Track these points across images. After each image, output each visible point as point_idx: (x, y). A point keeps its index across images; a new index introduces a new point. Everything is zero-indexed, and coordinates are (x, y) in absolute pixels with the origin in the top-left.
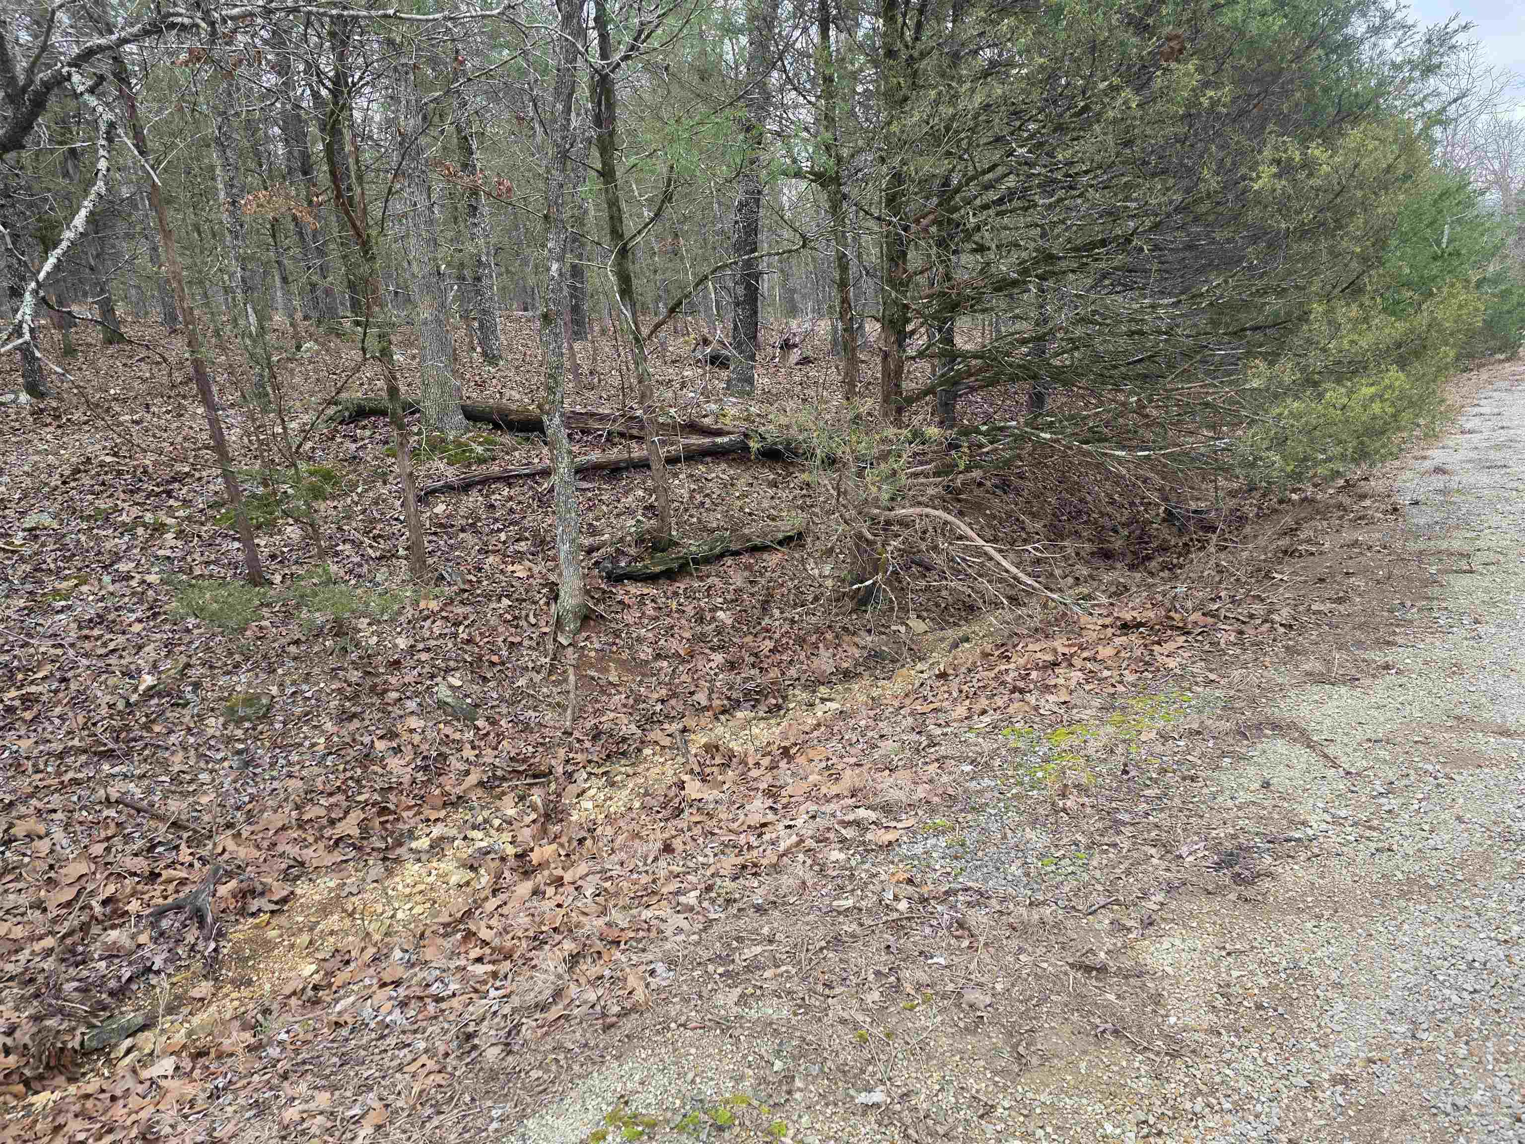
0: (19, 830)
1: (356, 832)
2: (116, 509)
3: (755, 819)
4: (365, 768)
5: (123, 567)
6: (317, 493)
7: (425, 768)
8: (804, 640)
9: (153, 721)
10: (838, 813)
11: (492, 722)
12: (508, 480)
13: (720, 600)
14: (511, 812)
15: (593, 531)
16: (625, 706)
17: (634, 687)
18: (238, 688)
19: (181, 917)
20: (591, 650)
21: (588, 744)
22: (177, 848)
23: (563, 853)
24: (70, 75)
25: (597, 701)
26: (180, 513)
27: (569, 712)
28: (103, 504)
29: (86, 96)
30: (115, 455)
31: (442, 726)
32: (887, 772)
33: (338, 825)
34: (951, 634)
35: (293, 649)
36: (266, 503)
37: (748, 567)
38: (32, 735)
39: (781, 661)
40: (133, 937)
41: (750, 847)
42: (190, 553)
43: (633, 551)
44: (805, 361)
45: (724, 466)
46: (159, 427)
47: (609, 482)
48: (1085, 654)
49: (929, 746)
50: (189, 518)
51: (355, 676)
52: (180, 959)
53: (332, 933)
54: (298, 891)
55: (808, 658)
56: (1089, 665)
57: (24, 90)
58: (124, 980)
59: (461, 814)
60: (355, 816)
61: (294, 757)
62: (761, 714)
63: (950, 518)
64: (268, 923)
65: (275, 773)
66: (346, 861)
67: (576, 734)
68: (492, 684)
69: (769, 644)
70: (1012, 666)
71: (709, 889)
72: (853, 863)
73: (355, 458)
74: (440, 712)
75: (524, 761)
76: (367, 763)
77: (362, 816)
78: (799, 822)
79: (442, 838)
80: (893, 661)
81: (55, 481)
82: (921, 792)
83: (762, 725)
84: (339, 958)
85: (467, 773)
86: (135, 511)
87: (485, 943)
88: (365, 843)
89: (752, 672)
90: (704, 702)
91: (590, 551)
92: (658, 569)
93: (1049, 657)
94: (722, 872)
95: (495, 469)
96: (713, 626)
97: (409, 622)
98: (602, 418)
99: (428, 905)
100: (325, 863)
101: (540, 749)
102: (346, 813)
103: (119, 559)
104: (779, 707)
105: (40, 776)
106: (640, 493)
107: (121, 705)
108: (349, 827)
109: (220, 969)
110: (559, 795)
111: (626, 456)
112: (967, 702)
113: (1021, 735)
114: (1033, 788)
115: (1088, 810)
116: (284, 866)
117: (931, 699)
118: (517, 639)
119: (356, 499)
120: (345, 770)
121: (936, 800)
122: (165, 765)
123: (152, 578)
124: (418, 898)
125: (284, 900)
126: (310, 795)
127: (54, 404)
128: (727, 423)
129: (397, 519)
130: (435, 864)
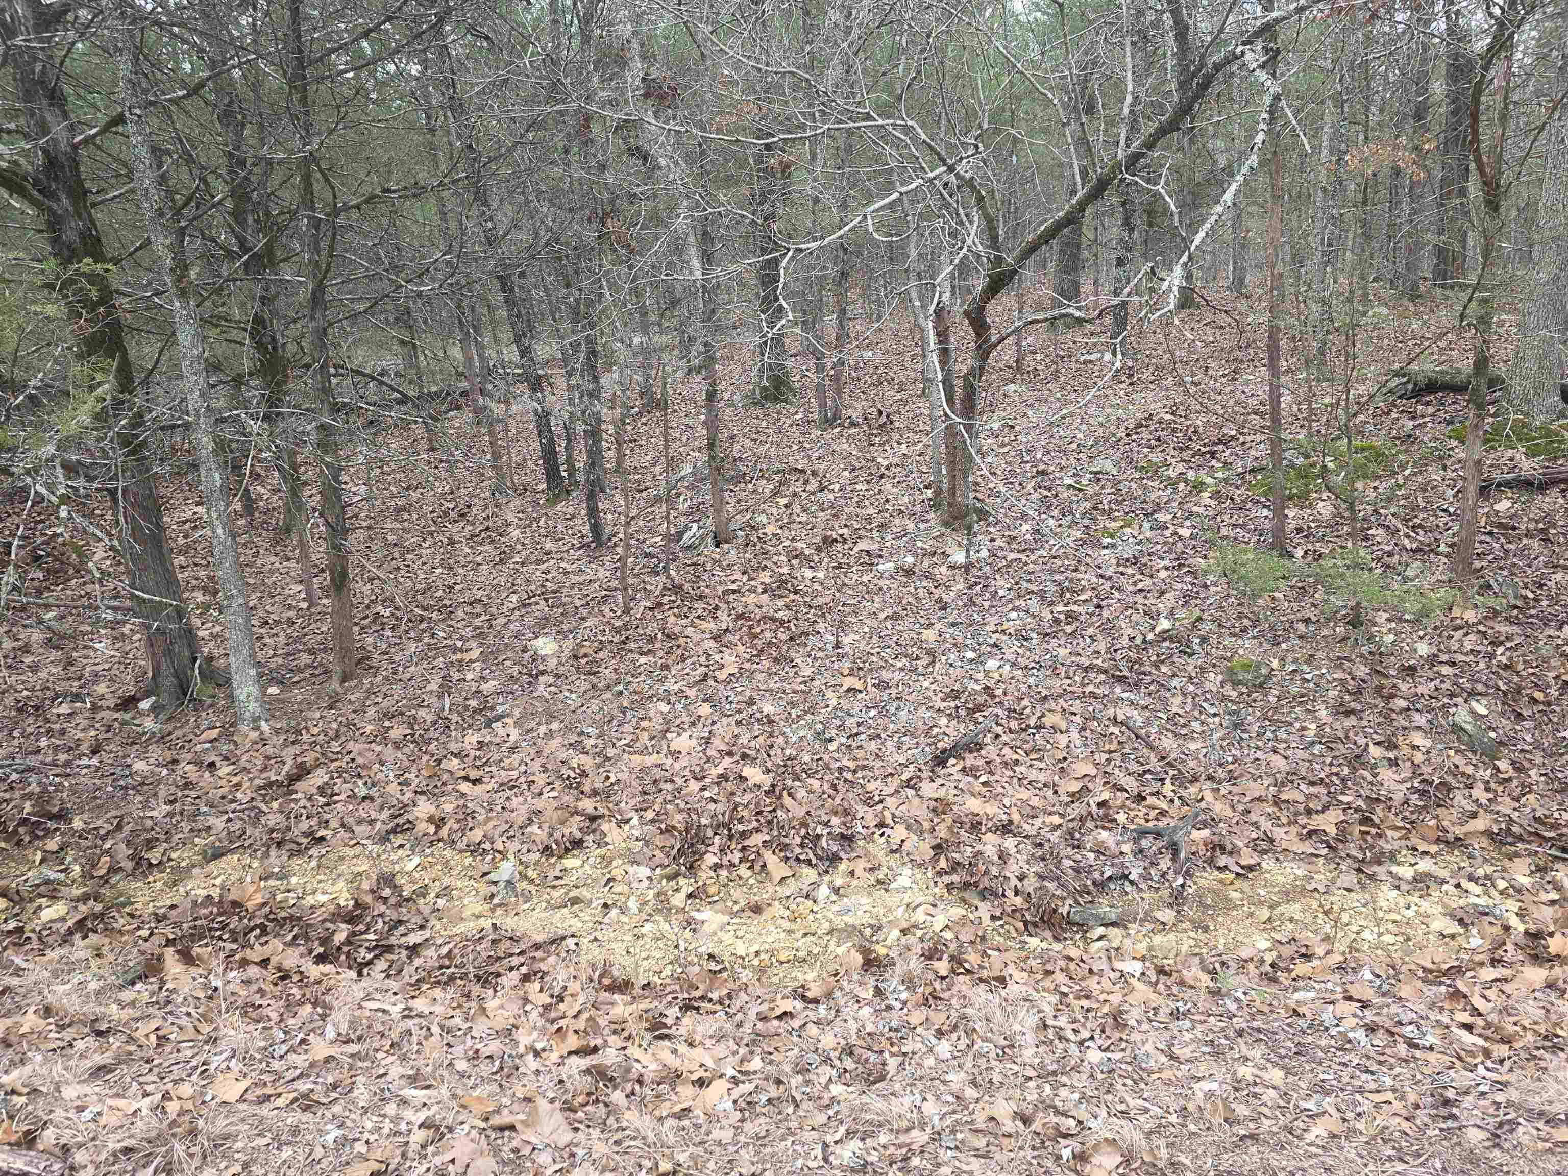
0: (1048, 721)
1: (1332, 831)
2: (1165, 464)
4: (1354, 770)
5: (1163, 517)
6: (1361, 472)
7: (1423, 793)
9: (1162, 662)
11: (1519, 768)
14: (1524, 880)
18: (1241, 652)
19: (1160, 844)
22: (1162, 780)
24: (1242, 54)
26: (1219, 475)
28: (1155, 457)
29: (1258, 72)
30: (1173, 414)
31: (1452, 753)
33: (1315, 816)
35: (1301, 627)
36: (1303, 473)
38: (1069, 646)
40: (1118, 843)
42: (1220, 513)
46: (1214, 390)
50: (1226, 480)
51: (1362, 671)
52: (1152, 880)
53: (1291, 920)
54: (1264, 865)
57: (1195, 74)
58: (1105, 876)
59: (1455, 858)
60: (1335, 815)
61: (1282, 735)
64: (1232, 883)
65: (1260, 744)
66: (1317, 856)
68: (1527, 724)
73: (1409, 436)
74: (1453, 737)
75: (1554, 827)
76: (1357, 765)
77: (1342, 818)
79: (1429, 875)
81: (1121, 433)
84: (1295, 947)
85: (1474, 815)
86: (1181, 468)
87: (1476, 1012)
88: (1341, 846)
97: (1436, 628)
99: (1401, 938)
100: (1295, 849)
102: (1326, 808)
103: (1160, 509)
105: (1068, 681)
107: (1138, 641)
108: (1328, 822)
109: (1184, 904)
116: (1254, 835)
119: (1401, 482)
120: (1332, 764)
122: (1165, 703)
123: (1185, 532)
124: (1391, 927)
125: (1250, 868)
126: (1291, 778)
129: (1444, 511)
130: (1416, 899)
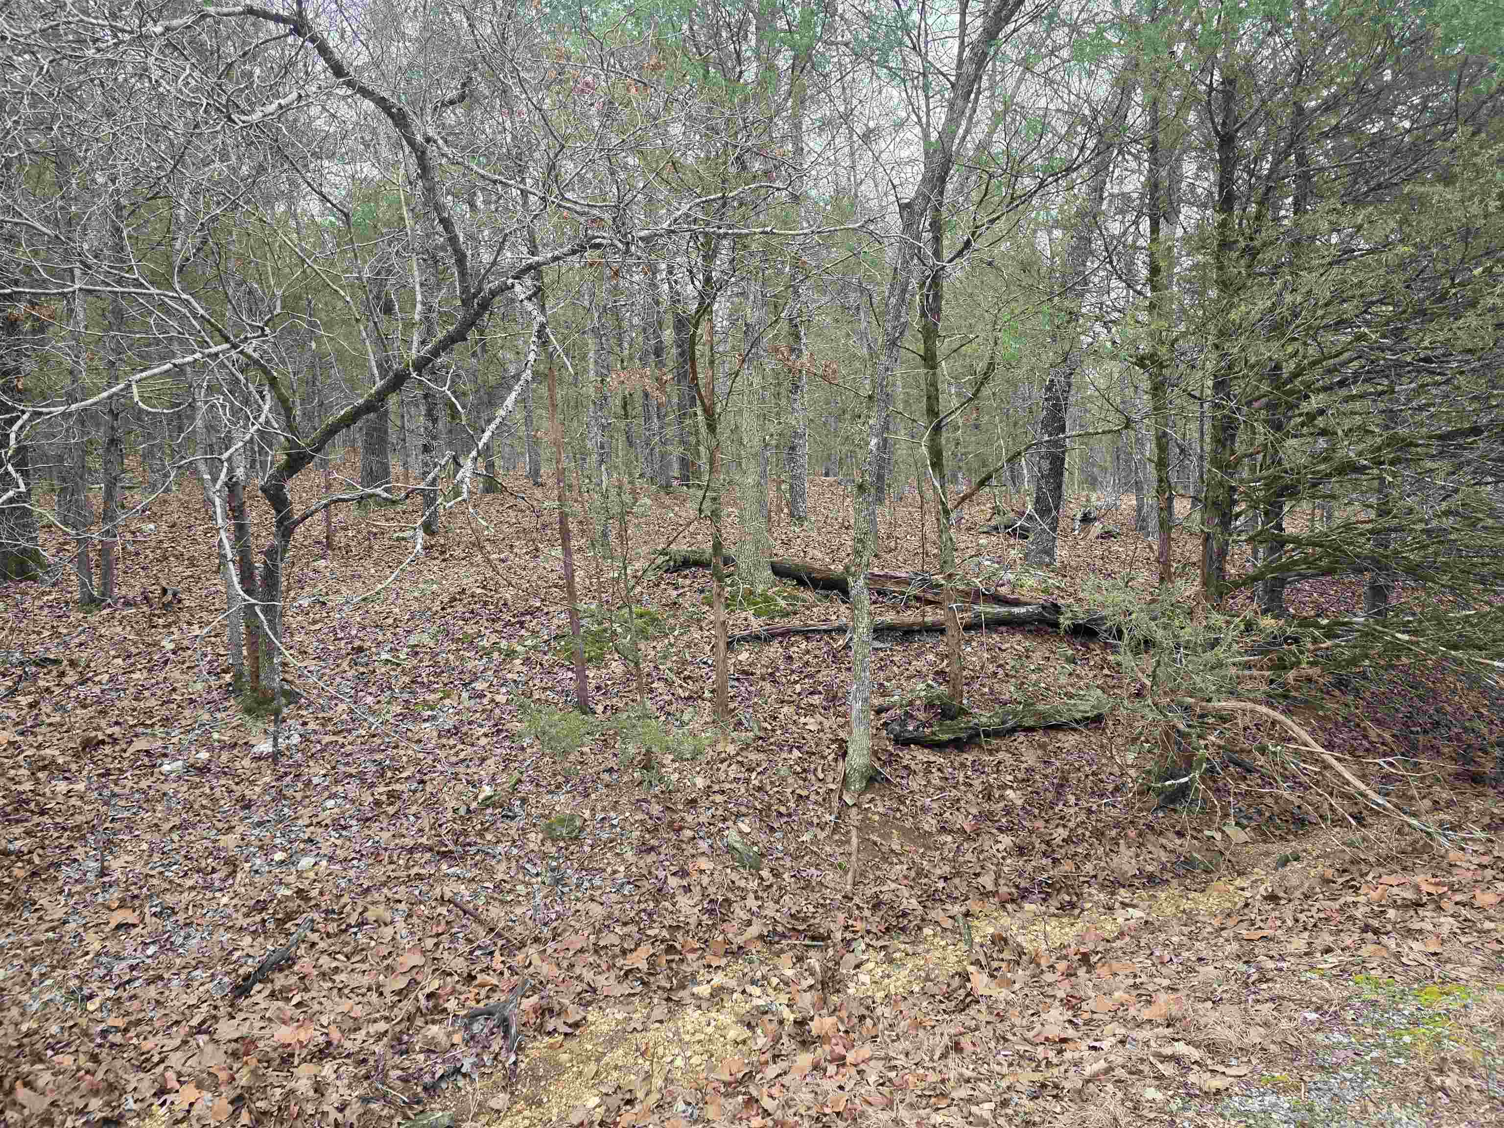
0: (370, 915)
1: (644, 966)
2: (480, 635)
3: (1054, 1032)
4: (657, 902)
5: (479, 686)
6: (642, 633)
7: (711, 912)
8: (1103, 834)
9: (487, 829)
10: (1152, 1043)
11: (776, 874)
12: (806, 634)
13: (1011, 778)
14: (789, 973)
15: (883, 692)
16: (906, 877)
17: (917, 860)
18: (557, 808)
19: (491, 1024)
20: (874, 813)
21: (867, 913)
22: (491, 953)
23: (842, 1028)
24: (513, 285)
25: (878, 868)
26: (529, 643)
27: (850, 874)
28: (472, 629)
29: (526, 302)
30: (484, 587)
31: (729, 871)
32: (1209, 1004)
33: (629, 956)
34: (1279, 849)
35: (606, 776)
36: (597, 638)
37: (1043, 746)
38: (392, 828)
39: (1076, 854)
40: (449, 1035)
41: (1049, 1064)
42: (532, 678)
43: (921, 716)
44: (1107, 535)
45: (1019, 637)
47: (902, 644)
48: (1458, 897)
49: (1260, 981)
50: (535, 647)
51: (657, 810)
52: (484, 1066)
53: (616, 1067)
54: (590, 1018)
55: (1107, 855)
56: (1465, 912)
57: (475, 296)
58: (437, 1076)
59: (740, 966)
60: (645, 950)
61: (597, 882)
62: (1052, 910)
63: (1277, 715)
64: (561, 1046)
65: (579, 895)
66: (634, 995)
67: (857, 900)
68: (778, 835)
69: (1063, 833)
70: (1362, 899)
71: (1005, 1103)
72: (1174, 1107)
73: (675, 603)
74: (729, 856)
75: (805, 920)
76: (660, 898)
77: (651, 951)
78: (1106, 1045)
79: (722, 988)
80: (1207, 871)
81: (436, 608)
82: (1255, 1035)
83: (1054, 922)
84: (620, 1096)
85: (749, 923)
86: (494, 638)
88: (652, 979)
89: (1044, 861)
90: (990, 887)
91: (879, 711)
92: (945, 737)
93: (1410, 895)
94: (1019, 1087)
95: (796, 622)
96: (1002, 804)
97: (707, 763)
98: (898, 581)
99: (705, 1057)
100: (614, 993)
101: (820, 910)
102: (638, 945)
103: (477, 679)
104: (1073, 906)
105: (393, 867)
106: (931, 657)
107: (462, 811)
108: (639, 960)
109: (517, 1083)
110: (837, 963)
111: (920, 619)
112: (1306, 934)
113: (1378, 986)
114: (1400, 1055)
115: (1476, 1095)
116: (579, 989)
117: (1259, 924)
118: (804, 793)
119: (672, 641)
120: (639, 902)
121: (1273, 1048)
122: (491, 871)
123: (501, 698)
124: (697, 1047)
125: (576, 1025)
126: (607, 923)
127: (442, 541)
128: (1024, 594)
129: (705, 663)
130: (714, 1014)
